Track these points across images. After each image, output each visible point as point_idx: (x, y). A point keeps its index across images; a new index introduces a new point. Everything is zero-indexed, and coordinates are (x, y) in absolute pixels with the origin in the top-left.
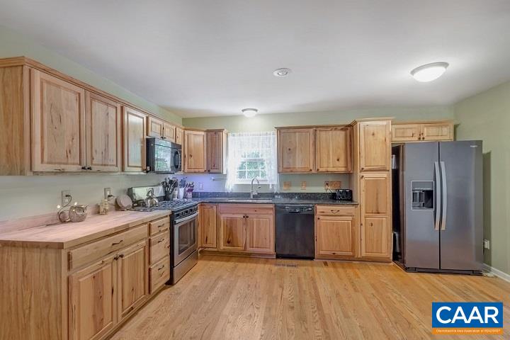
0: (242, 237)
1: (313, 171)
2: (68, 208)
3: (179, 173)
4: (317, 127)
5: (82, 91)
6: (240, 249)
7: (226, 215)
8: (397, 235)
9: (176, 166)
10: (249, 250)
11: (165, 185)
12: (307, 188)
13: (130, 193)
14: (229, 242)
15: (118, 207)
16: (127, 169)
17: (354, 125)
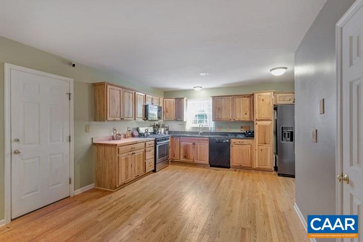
0: (192, 155)
1: (232, 120)
2: (115, 135)
3: (160, 121)
4: (234, 96)
5: (121, 89)
6: (191, 161)
7: (184, 143)
8: (277, 157)
9: (159, 118)
10: (196, 161)
11: (154, 126)
12: (230, 130)
13: (138, 130)
14: (185, 157)
15: (133, 136)
16: (136, 119)
17: (253, 95)
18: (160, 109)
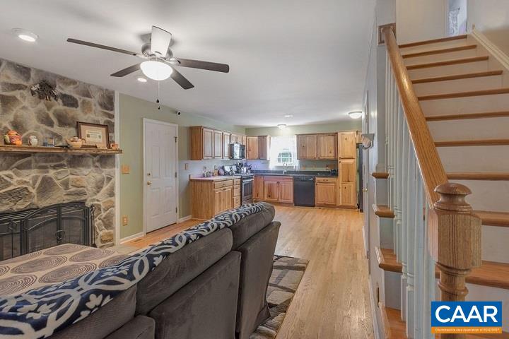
0: (276, 194)
1: (317, 159)
3: (244, 159)
4: (318, 134)
5: (212, 131)
6: (275, 200)
7: (268, 182)
9: (242, 156)
11: (236, 165)
13: (223, 168)
14: (269, 196)
16: (224, 158)
17: (337, 133)
18: (242, 148)
